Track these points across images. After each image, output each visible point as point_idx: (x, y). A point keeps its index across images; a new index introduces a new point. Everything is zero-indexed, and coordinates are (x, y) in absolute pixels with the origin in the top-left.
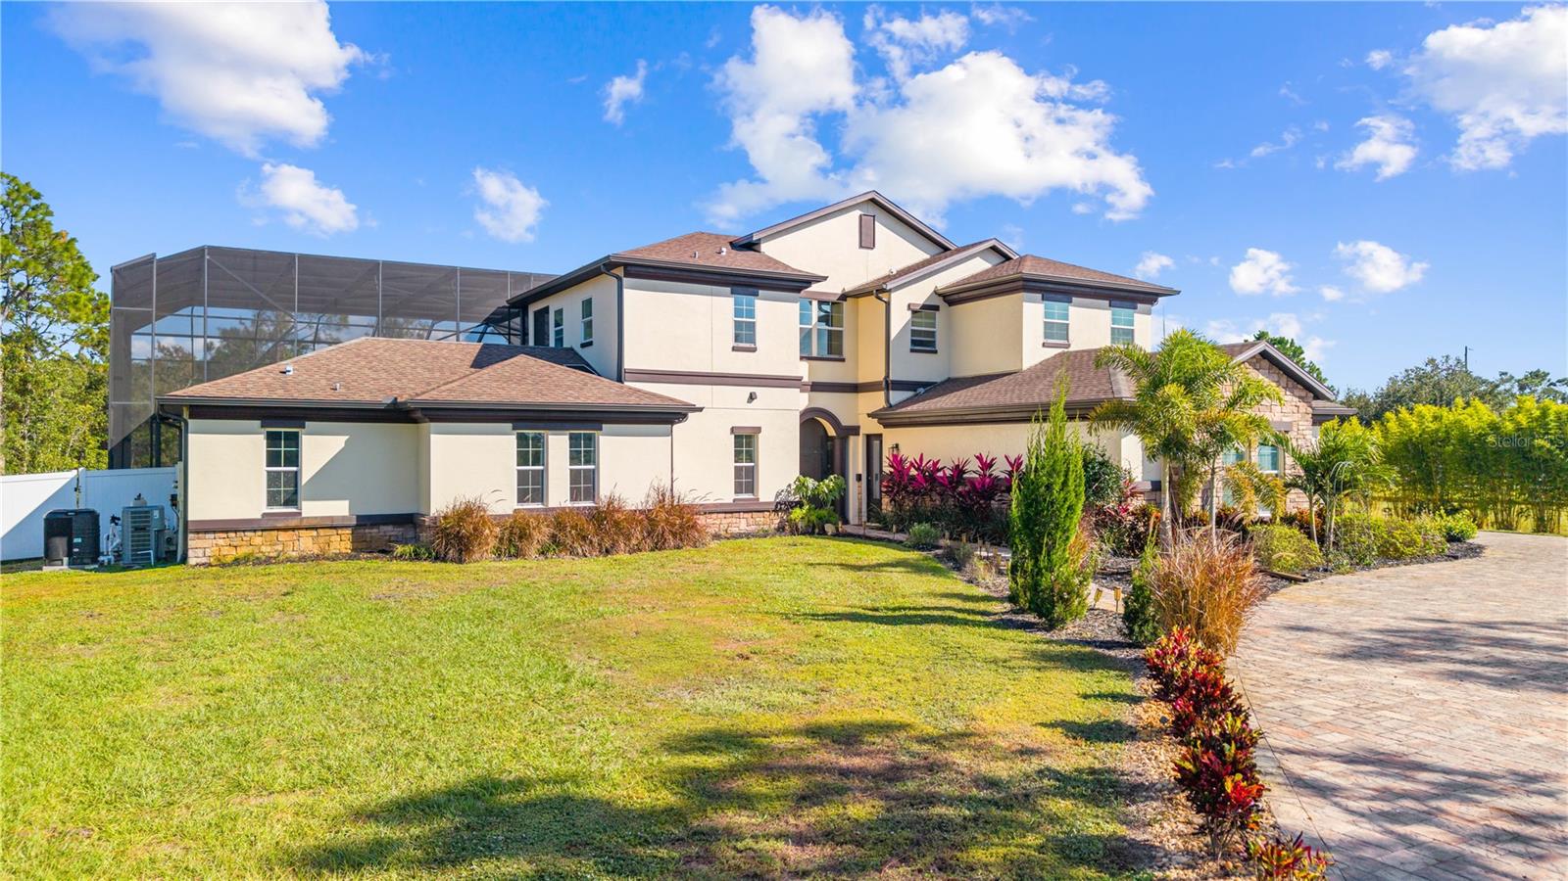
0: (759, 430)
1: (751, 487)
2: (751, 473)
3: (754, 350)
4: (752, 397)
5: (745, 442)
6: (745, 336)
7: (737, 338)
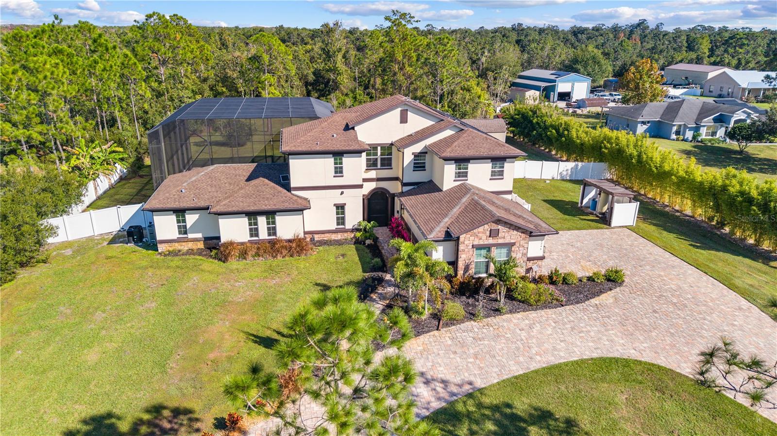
0: (345, 204)
1: (343, 224)
2: (343, 218)
3: (343, 176)
4: (342, 193)
5: (340, 208)
6: (339, 171)
7: (336, 172)
